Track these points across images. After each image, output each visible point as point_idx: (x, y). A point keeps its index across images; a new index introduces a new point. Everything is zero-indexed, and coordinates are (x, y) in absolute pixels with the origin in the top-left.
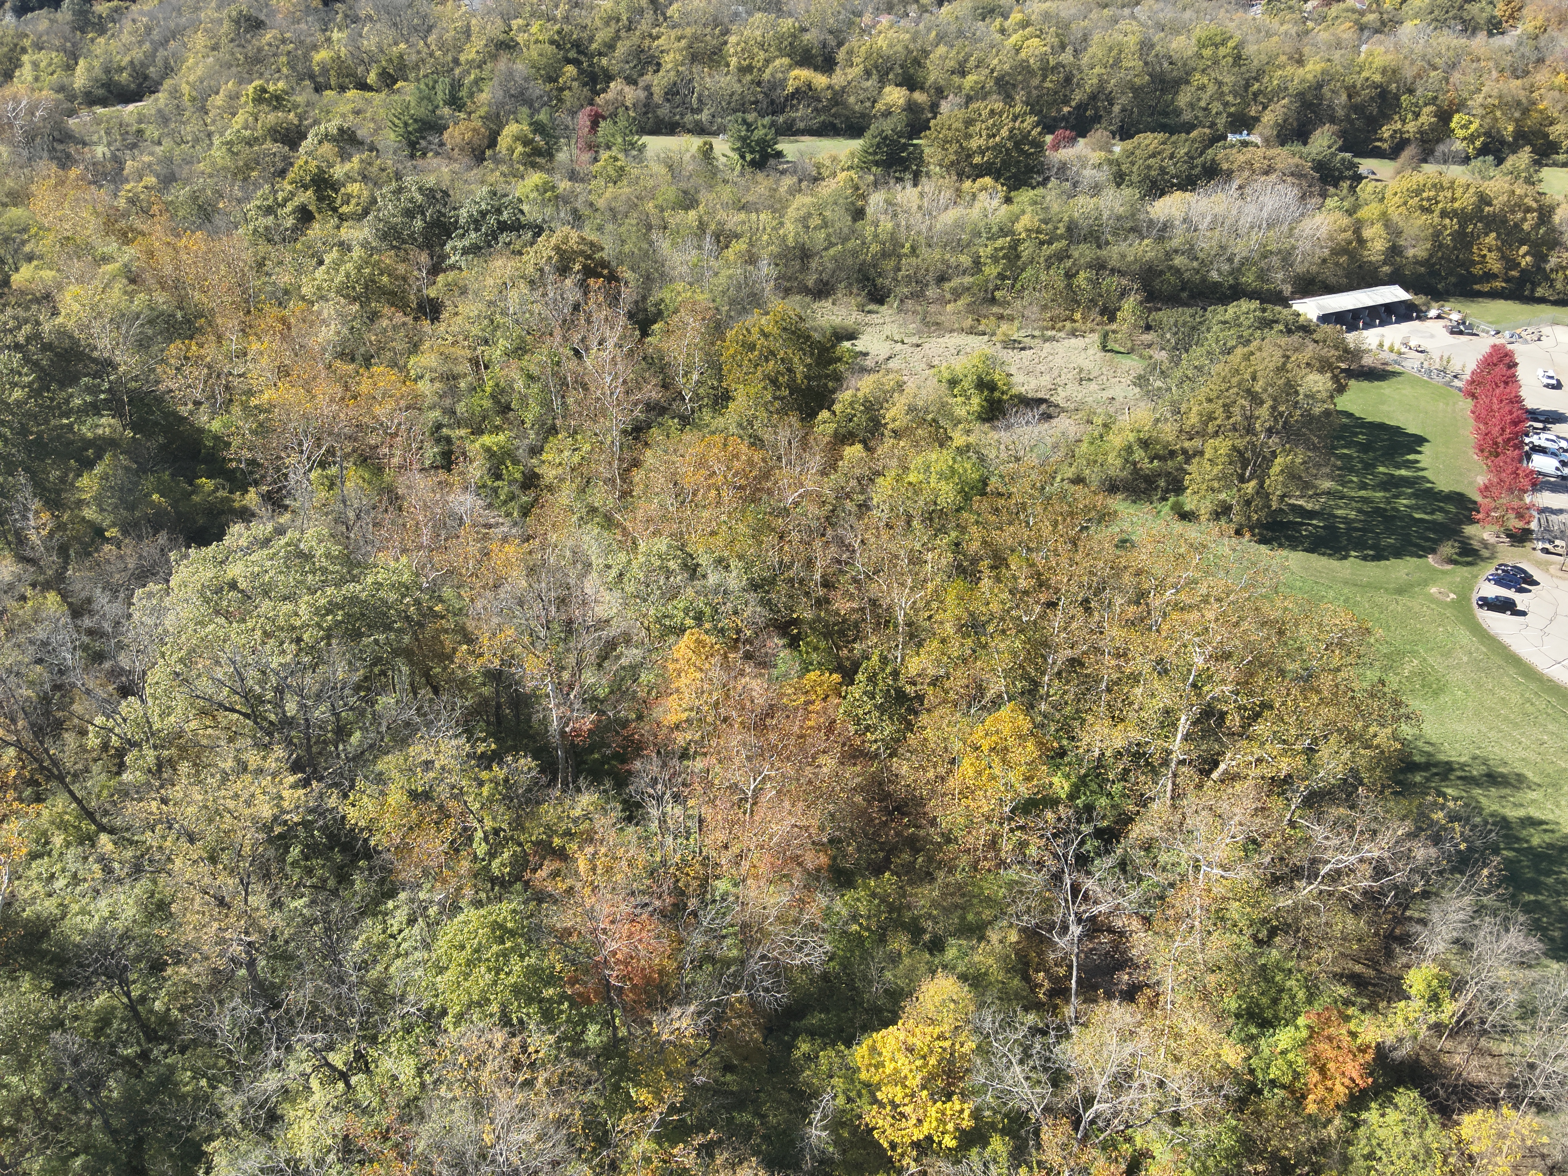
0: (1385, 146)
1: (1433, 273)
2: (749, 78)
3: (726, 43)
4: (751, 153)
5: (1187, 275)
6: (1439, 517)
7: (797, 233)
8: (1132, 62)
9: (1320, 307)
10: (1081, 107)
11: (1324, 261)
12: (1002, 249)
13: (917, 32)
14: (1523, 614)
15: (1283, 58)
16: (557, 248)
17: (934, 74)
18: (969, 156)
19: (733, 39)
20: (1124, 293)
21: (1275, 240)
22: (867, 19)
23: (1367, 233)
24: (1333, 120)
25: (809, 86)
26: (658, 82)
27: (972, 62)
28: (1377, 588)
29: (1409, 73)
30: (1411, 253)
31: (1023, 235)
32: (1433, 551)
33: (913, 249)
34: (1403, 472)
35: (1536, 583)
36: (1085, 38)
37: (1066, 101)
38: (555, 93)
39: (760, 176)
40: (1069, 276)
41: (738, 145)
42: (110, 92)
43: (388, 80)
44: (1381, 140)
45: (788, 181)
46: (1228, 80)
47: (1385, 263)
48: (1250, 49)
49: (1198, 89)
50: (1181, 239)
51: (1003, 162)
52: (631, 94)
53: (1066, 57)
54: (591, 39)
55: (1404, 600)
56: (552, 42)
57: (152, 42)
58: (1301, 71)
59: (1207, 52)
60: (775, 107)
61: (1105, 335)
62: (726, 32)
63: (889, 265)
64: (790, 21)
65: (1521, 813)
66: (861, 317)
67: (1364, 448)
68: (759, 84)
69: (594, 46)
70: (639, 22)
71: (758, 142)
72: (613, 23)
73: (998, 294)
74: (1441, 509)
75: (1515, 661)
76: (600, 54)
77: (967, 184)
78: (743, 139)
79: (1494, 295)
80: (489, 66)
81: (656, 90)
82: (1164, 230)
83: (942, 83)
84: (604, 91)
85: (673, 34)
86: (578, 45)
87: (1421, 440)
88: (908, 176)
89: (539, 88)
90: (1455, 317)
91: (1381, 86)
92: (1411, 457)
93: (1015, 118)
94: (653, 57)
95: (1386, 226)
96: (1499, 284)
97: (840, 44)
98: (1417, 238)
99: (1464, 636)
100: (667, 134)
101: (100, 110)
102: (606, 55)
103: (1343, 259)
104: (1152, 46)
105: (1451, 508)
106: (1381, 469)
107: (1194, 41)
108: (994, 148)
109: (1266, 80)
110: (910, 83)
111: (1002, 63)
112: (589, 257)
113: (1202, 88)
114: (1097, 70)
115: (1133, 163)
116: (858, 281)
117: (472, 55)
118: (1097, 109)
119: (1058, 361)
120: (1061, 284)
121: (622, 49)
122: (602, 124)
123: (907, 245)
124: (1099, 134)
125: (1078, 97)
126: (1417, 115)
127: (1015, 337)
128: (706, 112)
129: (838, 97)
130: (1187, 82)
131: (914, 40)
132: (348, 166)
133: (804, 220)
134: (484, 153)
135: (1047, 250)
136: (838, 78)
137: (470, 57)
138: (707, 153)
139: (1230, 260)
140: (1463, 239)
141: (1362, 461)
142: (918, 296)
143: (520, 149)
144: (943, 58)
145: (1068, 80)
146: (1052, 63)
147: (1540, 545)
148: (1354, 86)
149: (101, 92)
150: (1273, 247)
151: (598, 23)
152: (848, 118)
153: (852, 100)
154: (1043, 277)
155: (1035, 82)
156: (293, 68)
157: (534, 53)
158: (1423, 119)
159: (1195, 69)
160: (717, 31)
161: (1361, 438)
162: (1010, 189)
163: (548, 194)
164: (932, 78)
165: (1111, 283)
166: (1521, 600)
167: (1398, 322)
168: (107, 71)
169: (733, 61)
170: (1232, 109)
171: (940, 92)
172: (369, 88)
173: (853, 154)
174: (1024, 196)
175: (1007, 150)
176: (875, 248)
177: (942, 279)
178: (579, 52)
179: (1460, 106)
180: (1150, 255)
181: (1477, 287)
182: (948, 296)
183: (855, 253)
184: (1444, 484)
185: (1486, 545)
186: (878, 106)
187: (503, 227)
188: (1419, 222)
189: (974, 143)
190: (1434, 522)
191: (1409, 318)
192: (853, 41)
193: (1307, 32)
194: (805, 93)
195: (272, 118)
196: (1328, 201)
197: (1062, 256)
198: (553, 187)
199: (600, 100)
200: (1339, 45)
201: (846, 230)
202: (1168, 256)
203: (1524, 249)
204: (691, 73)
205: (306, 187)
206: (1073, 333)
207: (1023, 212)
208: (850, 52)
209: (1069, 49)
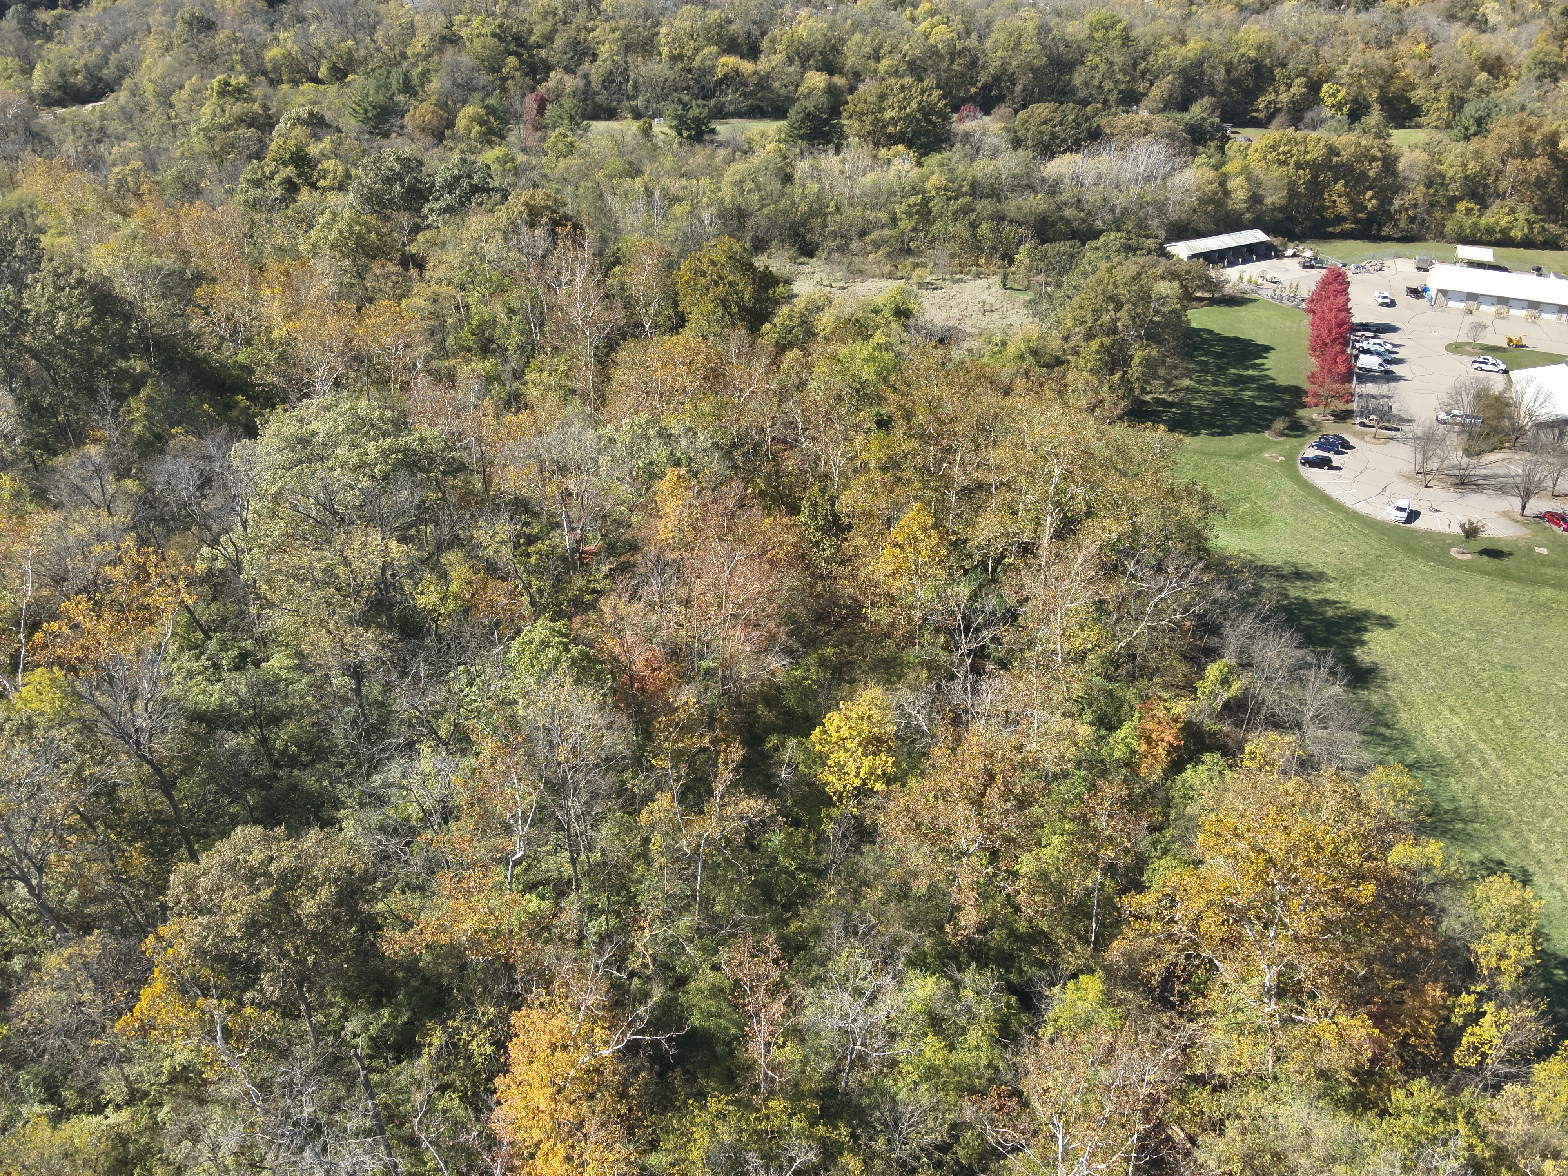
0: (1261, 116)
1: (1289, 218)
2: (680, 65)
3: (657, 34)
4: (688, 129)
5: (1076, 224)
6: (1276, 404)
7: (733, 196)
8: (1031, 45)
9: (1189, 249)
10: (986, 88)
11: (1195, 211)
12: (915, 205)
13: (834, 21)
14: (1339, 469)
15: (1167, 39)
16: (526, 204)
17: (851, 60)
18: (884, 126)
19: (664, 30)
20: (1020, 242)
21: (1151, 192)
22: (787, 10)
23: (1231, 185)
24: (1212, 93)
25: (737, 72)
26: (596, 71)
27: (886, 48)
28: (1221, 455)
29: (1282, 48)
30: (1269, 201)
31: (933, 193)
32: (1268, 428)
33: (838, 209)
34: (1250, 372)
35: (1353, 448)
36: (989, 24)
37: (973, 83)
38: (498, 82)
39: (698, 148)
40: (974, 226)
41: (675, 123)
42: (65, 93)
43: (339, 74)
44: (1257, 110)
45: (722, 153)
46: (1118, 59)
47: (1248, 209)
48: (1137, 31)
49: (1092, 69)
50: (1070, 194)
51: (914, 131)
52: (571, 82)
53: (972, 42)
54: (530, 32)
55: (1242, 462)
56: (494, 35)
57: (103, 47)
58: (1183, 50)
59: (1098, 35)
60: (706, 93)
61: (1005, 277)
62: (657, 24)
63: (816, 222)
64: (717, 12)
65: (1320, 597)
66: (794, 268)
67: (1219, 356)
68: (690, 71)
69: (533, 39)
70: (574, 16)
71: (693, 120)
72: (550, 18)
73: (913, 245)
74: (1279, 398)
75: (1328, 500)
76: (539, 46)
77: (883, 152)
78: (680, 118)
79: (1345, 236)
80: (436, 58)
81: (594, 78)
82: (1054, 188)
83: (859, 67)
84: (545, 80)
85: (607, 26)
86: (518, 39)
87: (1268, 349)
88: (831, 148)
89: (484, 78)
90: (1308, 254)
91: (1256, 60)
92: (1258, 361)
93: (923, 92)
94: (588, 48)
95: (1248, 179)
96: (1348, 226)
97: (763, 34)
98: (1275, 188)
99: (1288, 485)
100: (605, 119)
101: (60, 111)
102: (544, 47)
103: (1210, 208)
104: (1050, 30)
105: (1288, 397)
106: (1233, 371)
107: (1087, 25)
108: (905, 119)
109: (1152, 58)
110: (830, 68)
111: (912, 48)
112: (554, 211)
113: (1095, 68)
114: (1000, 53)
115: (1027, 130)
116: (790, 237)
117: (419, 49)
118: (1000, 89)
119: (966, 298)
120: (967, 235)
121: (559, 41)
122: (549, 107)
123: (832, 204)
124: (1003, 110)
125: (983, 78)
126: (1289, 87)
127: (928, 280)
128: (641, 98)
129: (763, 82)
130: (1082, 63)
131: (831, 28)
132: (321, 146)
133: (739, 184)
134: (443, 133)
135: (954, 205)
136: (763, 65)
137: (417, 51)
138: (647, 132)
139: (1113, 210)
140: (1316, 188)
141: (1216, 365)
142: (843, 249)
143: (477, 128)
144: (860, 45)
145: (974, 63)
146: (959, 47)
147: (1358, 420)
148: (1231, 63)
149: (57, 94)
150: (1149, 198)
151: (536, 17)
152: (773, 101)
153: (776, 84)
154: (951, 228)
155: (944, 65)
156: (246, 65)
157: (477, 45)
158: (1294, 90)
159: (1088, 51)
160: (648, 23)
161: (1218, 349)
162: (921, 155)
163: (509, 165)
164: (849, 63)
165: (1009, 230)
166: (1336, 460)
167: (1258, 260)
168: (63, 74)
169: (665, 51)
170: (1123, 86)
171: (857, 76)
172: (321, 82)
173: (780, 130)
174: (934, 159)
175: (918, 121)
176: (803, 207)
177: (863, 234)
178: (518, 46)
179: (1329, 76)
180: (1043, 207)
181: (1329, 229)
182: (869, 247)
183: (785, 213)
184: (1283, 380)
185: (1313, 422)
186: (800, 89)
187: (475, 190)
188: (1276, 174)
189: (888, 115)
190: (1272, 408)
191: (1267, 257)
192: (775, 31)
193: (1190, 14)
194: (733, 79)
195: (239, 108)
196: (1197, 159)
197: (966, 211)
198: (513, 160)
199: (542, 88)
200: (1219, 25)
201: (776, 192)
202: (1059, 208)
203: (1370, 193)
204: (626, 62)
205: (285, 164)
206: (978, 276)
207: (933, 173)
208: (773, 41)
209: (974, 35)
